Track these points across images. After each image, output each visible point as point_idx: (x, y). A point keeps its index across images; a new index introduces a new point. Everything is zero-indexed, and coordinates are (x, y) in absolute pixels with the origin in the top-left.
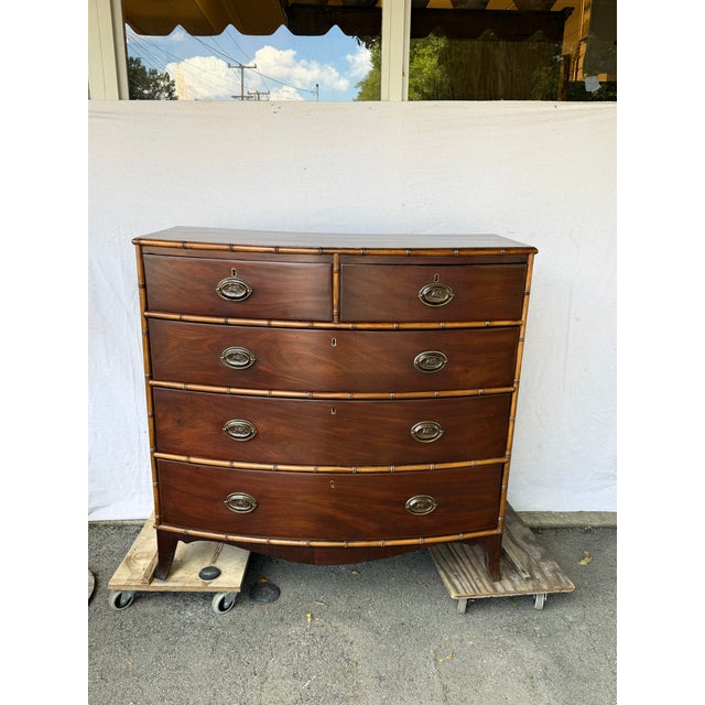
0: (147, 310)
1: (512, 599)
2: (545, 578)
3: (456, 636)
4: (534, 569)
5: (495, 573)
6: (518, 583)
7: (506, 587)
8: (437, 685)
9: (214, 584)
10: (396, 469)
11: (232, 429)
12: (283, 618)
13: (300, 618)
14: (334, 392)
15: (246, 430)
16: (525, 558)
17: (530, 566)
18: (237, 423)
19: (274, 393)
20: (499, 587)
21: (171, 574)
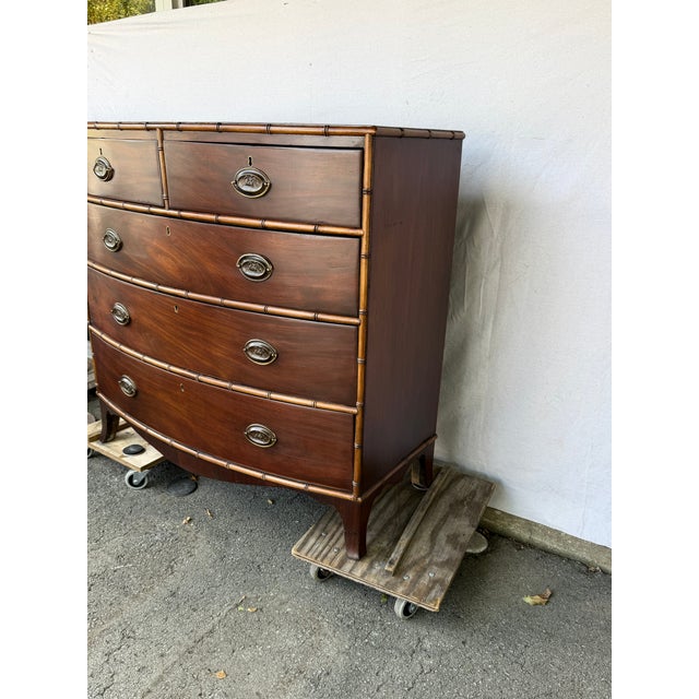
2: (415, 582)
3: (284, 597)
4: (416, 568)
5: (356, 549)
9: (130, 460)
10: (234, 387)
11: (115, 311)
12: (169, 511)
13: (182, 518)
14: (175, 288)
15: (122, 315)
16: (422, 553)
17: (415, 563)
18: (118, 306)
19: (135, 280)
20: (349, 566)
21: (113, 440)
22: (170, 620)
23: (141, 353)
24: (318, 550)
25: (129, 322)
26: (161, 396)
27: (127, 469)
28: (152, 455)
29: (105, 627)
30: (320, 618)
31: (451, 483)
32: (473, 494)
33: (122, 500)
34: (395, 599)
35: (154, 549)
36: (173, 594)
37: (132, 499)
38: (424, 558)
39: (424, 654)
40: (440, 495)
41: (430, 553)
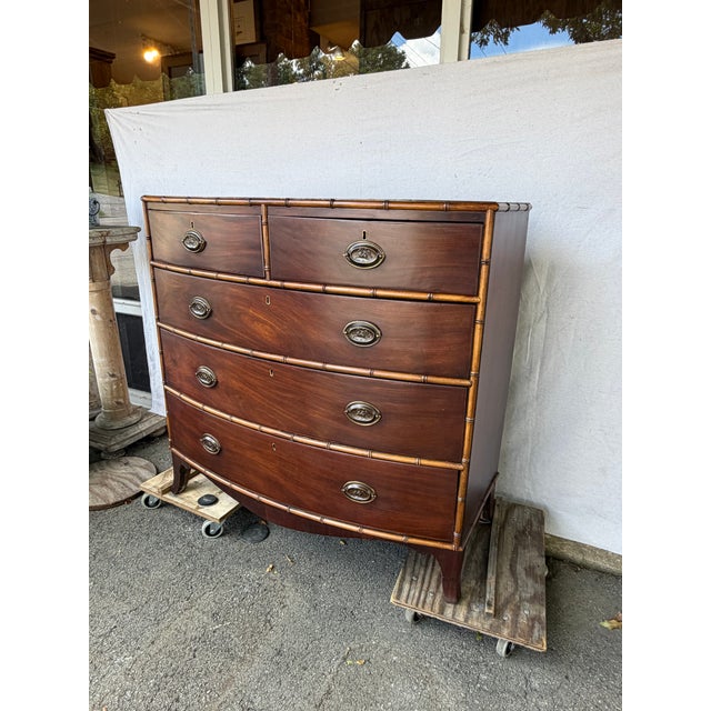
0: (153, 259)
1: (459, 630)
2: (515, 622)
3: (386, 645)
4: (511, 606)
5: (455, 593)
6: (475, 615)
7: (457, 615)
8: (324, 687)
9: (206, 511)
10: (332, 446)
11: (200, 374)
12: (250, 560)
13: (264, 566)
14: (271, 353)
15: (209, 378)
16: (510, 590)
17: (507, 602)
18: (203, 369)
19: (226, 346)
20: (449, 610)
21: (184, 491)
22: (284, 683)
23: (227, 413)
24: (414, 595)
25: (215, 385)
26: (249, 454)
27: (202, 520)
28: (226, 505)
29: (221, 699)
30: (428, 665)
31: (507, 514)
32: (529, 523)
33: (201, 550)
34: (496, 640)
35: (247, 602)
36: (279, 653)
37: (211, 549)
38: (514, 594)
39: (536, 695)
40: (503, 527)
41: (516, 589)
